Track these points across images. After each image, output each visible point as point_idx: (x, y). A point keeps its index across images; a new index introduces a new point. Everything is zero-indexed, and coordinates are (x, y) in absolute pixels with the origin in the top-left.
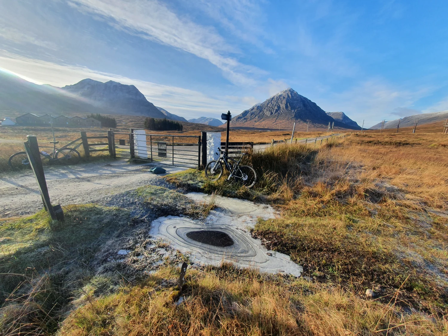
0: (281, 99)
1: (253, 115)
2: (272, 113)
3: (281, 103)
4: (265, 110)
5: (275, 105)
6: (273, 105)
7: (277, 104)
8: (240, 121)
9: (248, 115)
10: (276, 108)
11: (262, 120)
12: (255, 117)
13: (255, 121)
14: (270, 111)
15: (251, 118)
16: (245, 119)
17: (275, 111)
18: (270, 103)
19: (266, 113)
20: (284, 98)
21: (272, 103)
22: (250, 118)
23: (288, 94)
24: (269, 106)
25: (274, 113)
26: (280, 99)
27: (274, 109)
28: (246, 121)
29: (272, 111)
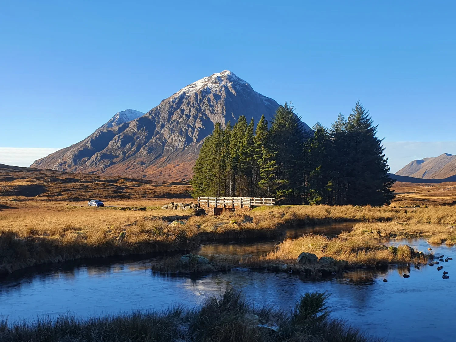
0: (209, 100)
1: (129, 145)
2: (189, 140)
3: (212, 112)
4: (166, 132)
5: (195, 118)
6: (188, 116)
7: (200, 115)
8: (88, 163)
9: (114, 144)
10: (199, 124)
11: (162, 159)
12: (138, 149)
13: (142, 163)
14: (181, 133)
15: (124, 153)
16: (104, 157)
17: (196, 132)
18: (179, 111)
19: (169, 140)
20: (217, 97)
21: (183, 111)
22: (119, 153)
23: (226, 88)
24: (174, 118)
25: (195, 140)
26: (206, 101)
27: (193, 129)
28: (112, 163)
29: (190, 134)
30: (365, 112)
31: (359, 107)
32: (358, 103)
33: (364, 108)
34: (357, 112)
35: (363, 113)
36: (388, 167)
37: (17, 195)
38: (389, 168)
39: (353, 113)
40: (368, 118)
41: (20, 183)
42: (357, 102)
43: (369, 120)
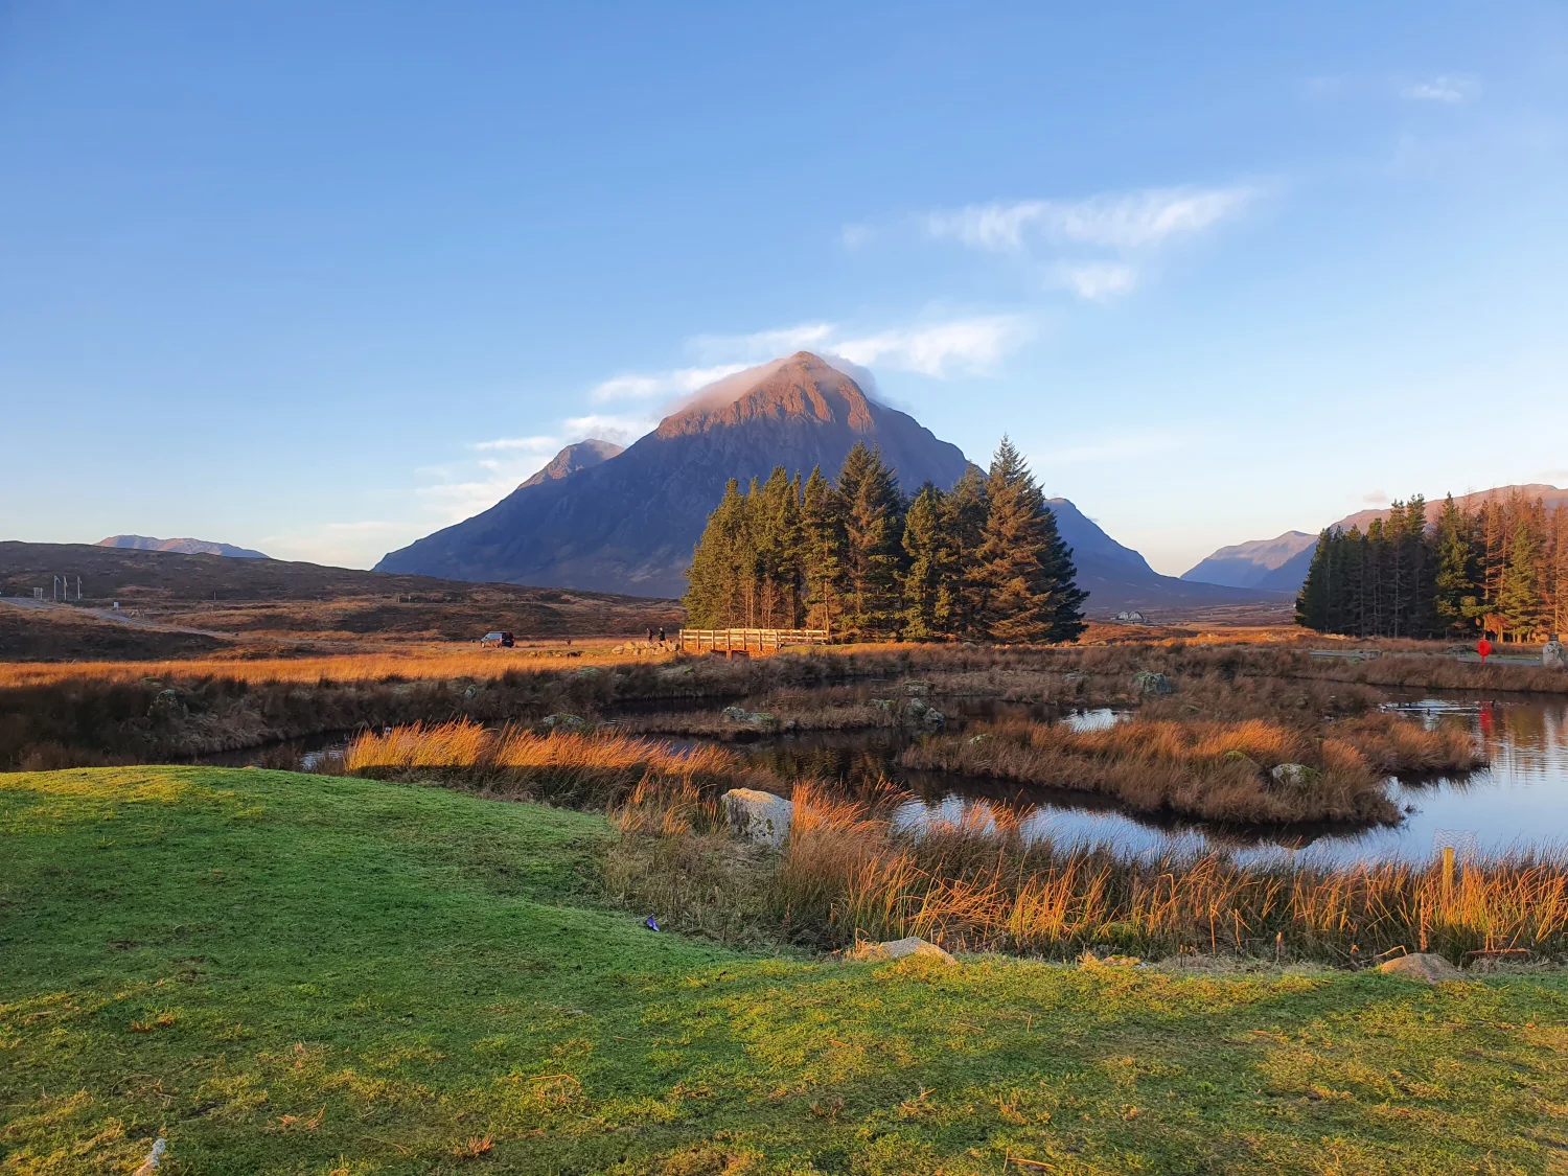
20: (784, 411)
23: (804, 392)
30: (1019, 458)
31: (1006, 449)
32: (1006, 440)
33: (1016, 451)
34: (1002, 459)
35: (1014, 462)
36: (1073, 568)
37: (337, 629)
38: (1075, 569)
39: (994, 460)
40: (1024, 470)
41: (344, 605)
42: (1003, 439)
43: (1025, 474)
